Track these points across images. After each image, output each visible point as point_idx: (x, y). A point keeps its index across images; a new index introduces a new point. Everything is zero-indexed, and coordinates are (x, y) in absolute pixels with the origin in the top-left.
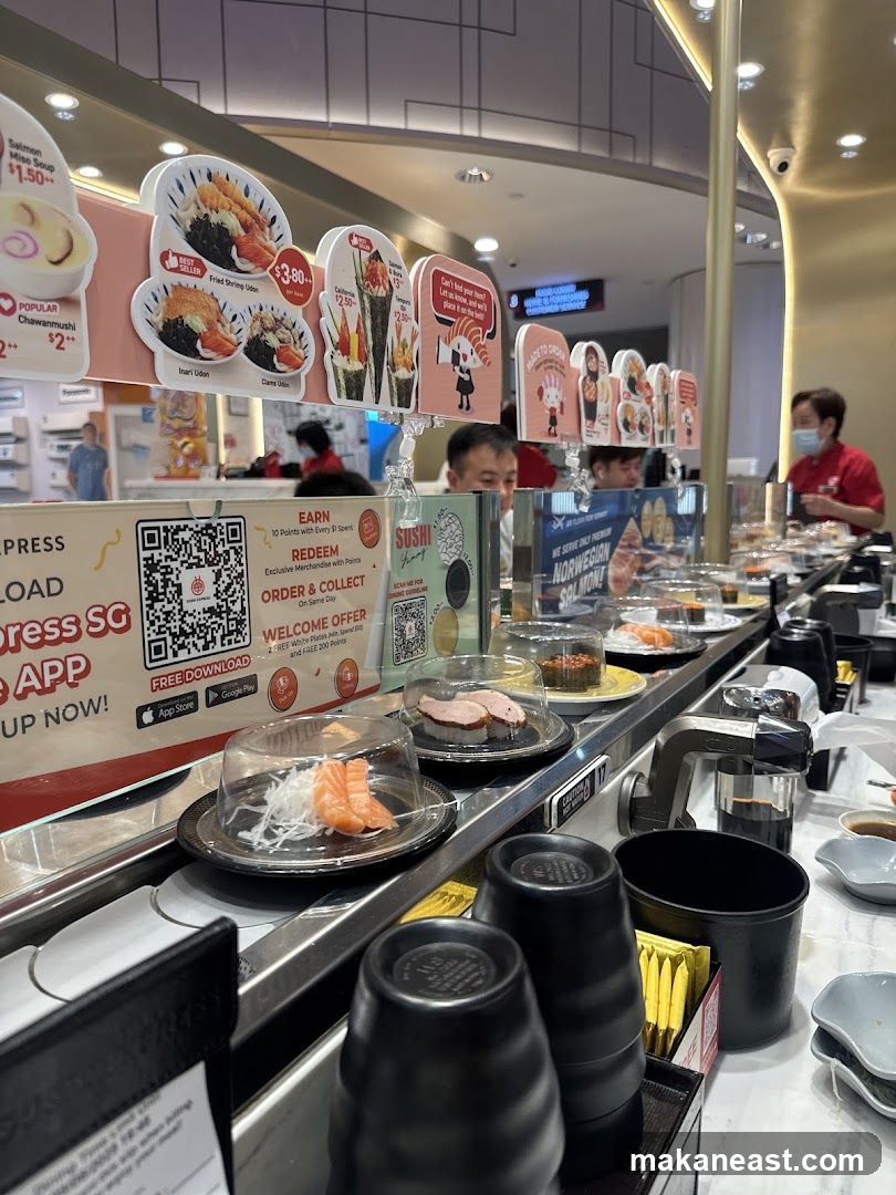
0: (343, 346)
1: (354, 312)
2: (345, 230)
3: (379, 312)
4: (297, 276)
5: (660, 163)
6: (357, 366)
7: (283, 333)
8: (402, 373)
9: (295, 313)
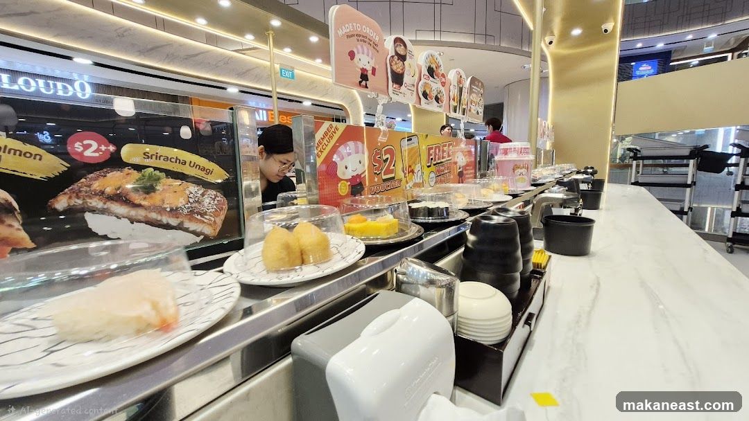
0: (454, 100)
1: (456, 90)
2: (455, 70)
3: (461, 90)
4: (444, 80)
5: (503, 45)
6: (456, 104)
7: (441, 94)
8: (464, 107)
9: (443, 89)
